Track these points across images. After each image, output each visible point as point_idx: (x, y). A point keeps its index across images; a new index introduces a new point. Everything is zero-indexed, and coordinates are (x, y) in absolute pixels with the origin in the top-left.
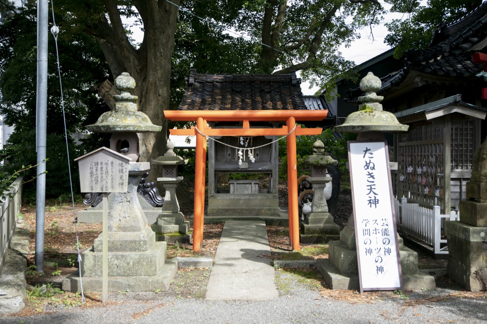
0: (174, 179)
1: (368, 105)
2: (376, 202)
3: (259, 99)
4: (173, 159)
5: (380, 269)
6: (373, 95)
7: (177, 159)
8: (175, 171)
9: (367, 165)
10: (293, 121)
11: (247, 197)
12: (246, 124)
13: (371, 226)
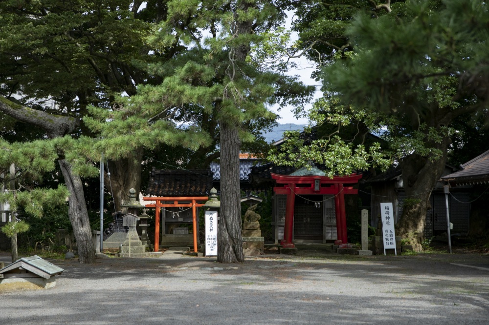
0: (146, 225)
1: (212, 199)
2: (212, 230)
3: (189, 185)
4: (146, 216)
5: (212, 250)
6: (214, 195)
7: (147, 216)
8: (146, 222)
9: (211, 218)
10: (194, 201)
11: (182, 236)
12: (176, 203)
13: (210, 237)
